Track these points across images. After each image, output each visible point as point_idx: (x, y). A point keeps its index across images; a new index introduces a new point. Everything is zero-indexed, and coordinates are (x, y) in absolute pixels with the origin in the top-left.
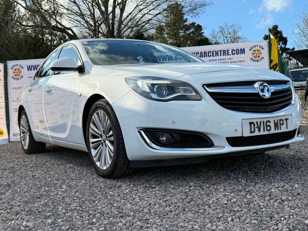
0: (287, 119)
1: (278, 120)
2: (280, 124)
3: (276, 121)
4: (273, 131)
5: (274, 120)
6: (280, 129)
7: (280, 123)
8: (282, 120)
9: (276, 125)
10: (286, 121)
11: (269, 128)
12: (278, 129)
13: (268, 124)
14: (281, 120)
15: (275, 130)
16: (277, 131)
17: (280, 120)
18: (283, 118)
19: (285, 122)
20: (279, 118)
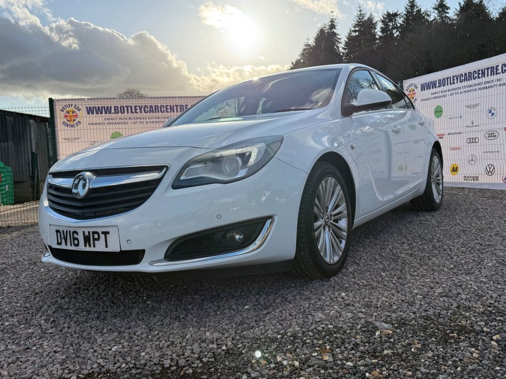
0: (106, 233)
1: (89, 232)
2: (94, 239)
3: (87, 234)
4: (82, 247)
5: (84, 232)
6: (94, 246)
7: (93, 236)
8: (97, 233)
9: (87, 239)
10: (104, 235)
11: (76, 242)
12: (90, 246)
13: (75, 236)
14: (94, 233)
15: (85, 246)
16: (88, 249)
17: (92, 232)
18: (100, 230)
19: (102, 236)
20: (91, 230)
